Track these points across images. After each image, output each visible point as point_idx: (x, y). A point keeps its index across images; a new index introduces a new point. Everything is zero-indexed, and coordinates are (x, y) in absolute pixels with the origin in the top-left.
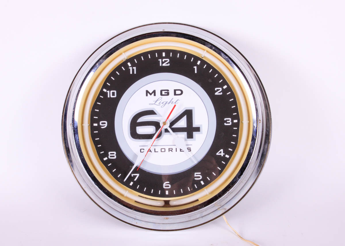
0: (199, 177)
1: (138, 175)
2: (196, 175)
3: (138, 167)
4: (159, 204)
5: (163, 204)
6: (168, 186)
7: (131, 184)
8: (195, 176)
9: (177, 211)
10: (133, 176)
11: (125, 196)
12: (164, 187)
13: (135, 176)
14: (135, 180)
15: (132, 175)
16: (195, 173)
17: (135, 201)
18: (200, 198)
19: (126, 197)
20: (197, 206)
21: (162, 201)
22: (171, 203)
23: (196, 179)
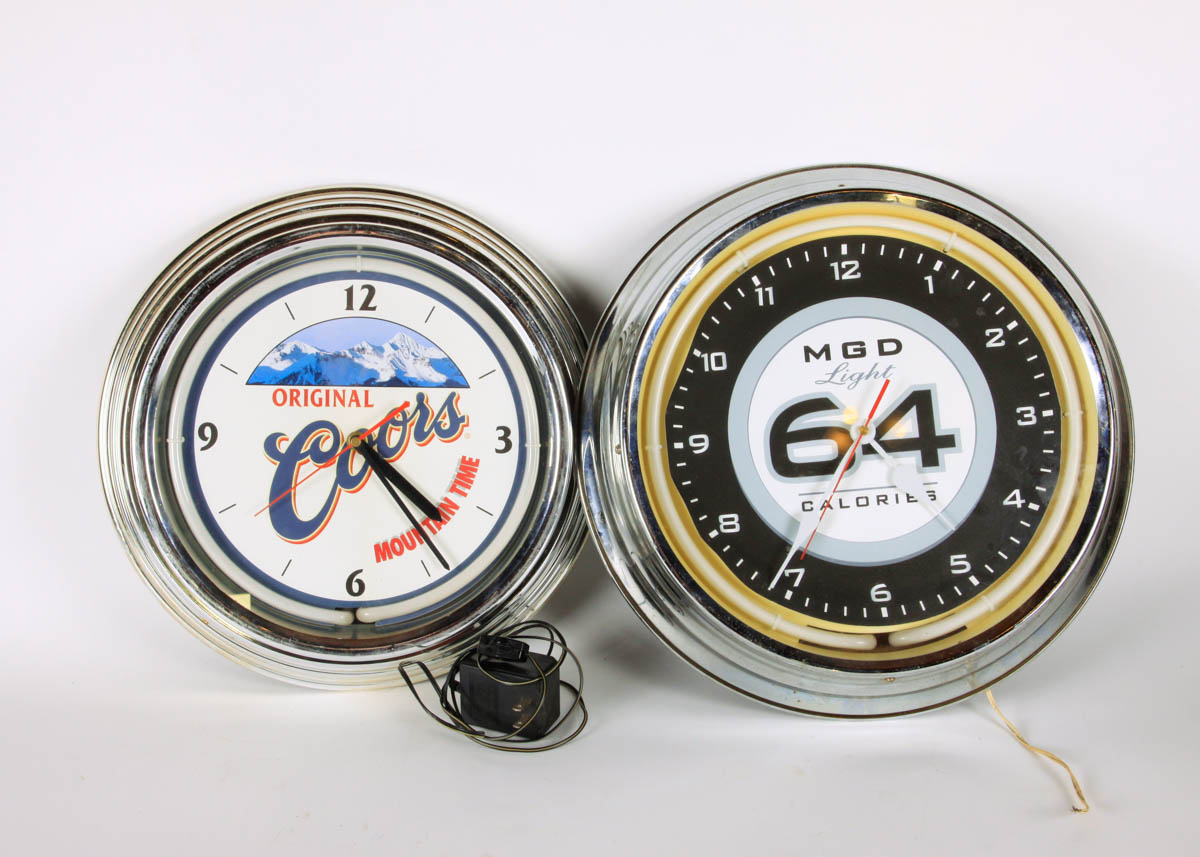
0: (963, 567)
1: (801, 571)
2: (956, 560)
3: (803, 552)
4: (863, 643)
5: (871, 643)
6: (884, 596)
8: (953, 563)
11: (774, 628)
12: (875, 599)
13: (795, 576)
14: (796, 584)
15: (787, 573)
16: (953, 557)
17: (801, 641)
18: (969, 624)
19: (778, 632)
21: (871, 636)
22: (895, 641)
23: (954, 572)
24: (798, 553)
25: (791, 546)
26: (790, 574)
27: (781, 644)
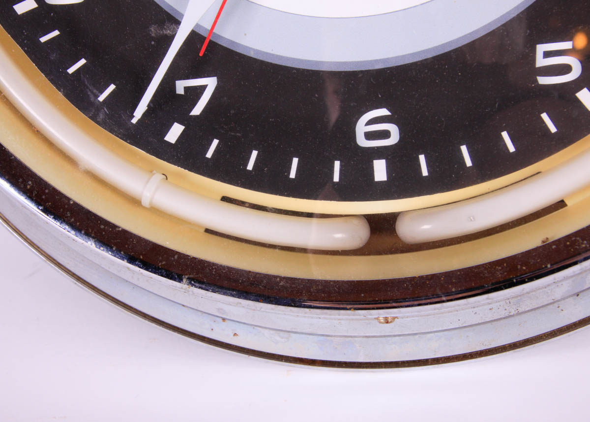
0: (565, 69)
1: (210, 83)
2: (547, 54)
3: (204, 38)
4: (339, 236)
5: (359, 235)
6: (385, 134)
7: (174, 133)
8: (541, 62)
9: (449, 275)
10: (185, 88)
11: (146, 202)
12: (362, 142)
13: (195, 93)
14: (197, 110)
15: (181, 86)
16: (541, 48)
17: (208, 231)
18: (574, 193)
19: (155, 211)
20: (568, 237)
21: (355, 221)
22: (408, 230)
23: (543, 80)
24: (194, 38)
25: (178, 23)
26: (187, 89)
27: (140, 240)
